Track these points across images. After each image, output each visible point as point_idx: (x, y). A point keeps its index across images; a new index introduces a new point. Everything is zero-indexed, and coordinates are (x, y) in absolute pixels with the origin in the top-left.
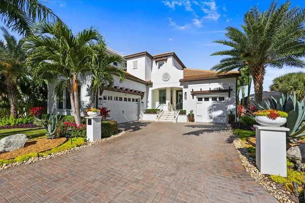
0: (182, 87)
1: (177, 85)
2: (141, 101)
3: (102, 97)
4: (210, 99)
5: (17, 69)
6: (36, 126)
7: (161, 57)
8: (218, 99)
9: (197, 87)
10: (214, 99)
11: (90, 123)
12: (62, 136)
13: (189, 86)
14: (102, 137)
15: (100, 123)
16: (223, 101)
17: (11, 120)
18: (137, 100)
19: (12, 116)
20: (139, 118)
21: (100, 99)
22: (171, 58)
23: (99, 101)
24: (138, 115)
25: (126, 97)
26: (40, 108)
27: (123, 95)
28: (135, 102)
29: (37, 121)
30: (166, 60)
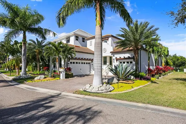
0: (112, 56)
1: (110, 55)
2: (91, 64)
3: (70, 63)
4: (126, 63)
5: (40, 53)
6: (46, 75)
7: (105, 38)
8: (129, 63)
9: (118, 56)
10: (128, 62)
11: (61, 73)
12: (53, 77)
13: (115, 55)
14: (65, 78)
15: (65, 73)
16: (132, 64)
17: (38, 72)
18: (89, 63)
19: (38, 70)
20: (90, 73)
21: (69, 63)
22: (111, 38)
23: (68, 64)
24: (90, 71)
25: (82, 62)
26: (47, 67)
27: (80, 61)
28: (88, 64)
29: (46, 73)
30: (108, 39)
